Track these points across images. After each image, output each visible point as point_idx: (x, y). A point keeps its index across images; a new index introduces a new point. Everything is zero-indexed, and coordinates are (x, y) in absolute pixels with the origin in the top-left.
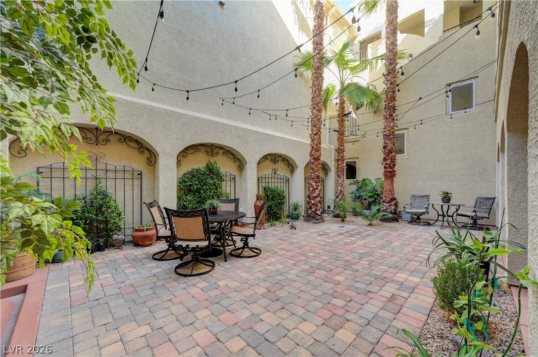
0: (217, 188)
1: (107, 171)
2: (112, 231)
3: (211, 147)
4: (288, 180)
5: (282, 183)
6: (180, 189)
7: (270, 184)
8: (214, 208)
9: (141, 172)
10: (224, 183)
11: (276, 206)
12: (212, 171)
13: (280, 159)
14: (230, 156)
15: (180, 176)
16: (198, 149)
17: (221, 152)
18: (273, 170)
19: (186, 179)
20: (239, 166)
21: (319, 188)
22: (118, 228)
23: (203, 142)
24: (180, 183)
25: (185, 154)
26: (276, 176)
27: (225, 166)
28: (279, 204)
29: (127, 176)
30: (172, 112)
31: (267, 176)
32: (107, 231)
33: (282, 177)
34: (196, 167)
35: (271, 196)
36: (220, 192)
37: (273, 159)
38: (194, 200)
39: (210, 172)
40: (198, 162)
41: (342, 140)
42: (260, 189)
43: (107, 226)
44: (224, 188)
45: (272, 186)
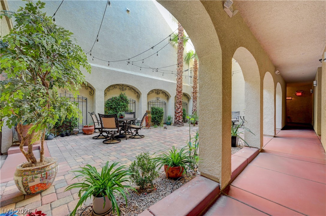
0: (125, 108)
1: (70, 98)
2: (73, 127)
3: (122, 86)
4: (166, 104)
5: (162, 105)
6: (106, 107)
7: (155, 106)
8: (122, 115)
9: (87, 98)
10: (129, 105)
11: (158, 117)
12: (122, 98)
13: (161, 92)
14: (133, 90)
15: (106, 101)
16: (115, 87)
17: (127, 88)
18: (157, 98)
19: (109, 102)
20: (138, 96)
21: (181, 107)
22: (76, 126)
23: (118, 83)
24: (106, 104)
25: (109, 90)
26: (158, 102)
27: (129, 96)
28: (160, 116)
29: (80, 100)
30: (102, 68)
31: (153, 101)
32: (70, 127)
33: (162, 102)
34: (114, 96)
35: (155, 112)
36: (127, 109)
37: (157, 92)
38: (113, 113)
39: (122, 99)
40: (115, 94)
41: (196, 82)
42: (149, 108)
43: (70, 124)
44: (129, 107)
45: (156, 107)
